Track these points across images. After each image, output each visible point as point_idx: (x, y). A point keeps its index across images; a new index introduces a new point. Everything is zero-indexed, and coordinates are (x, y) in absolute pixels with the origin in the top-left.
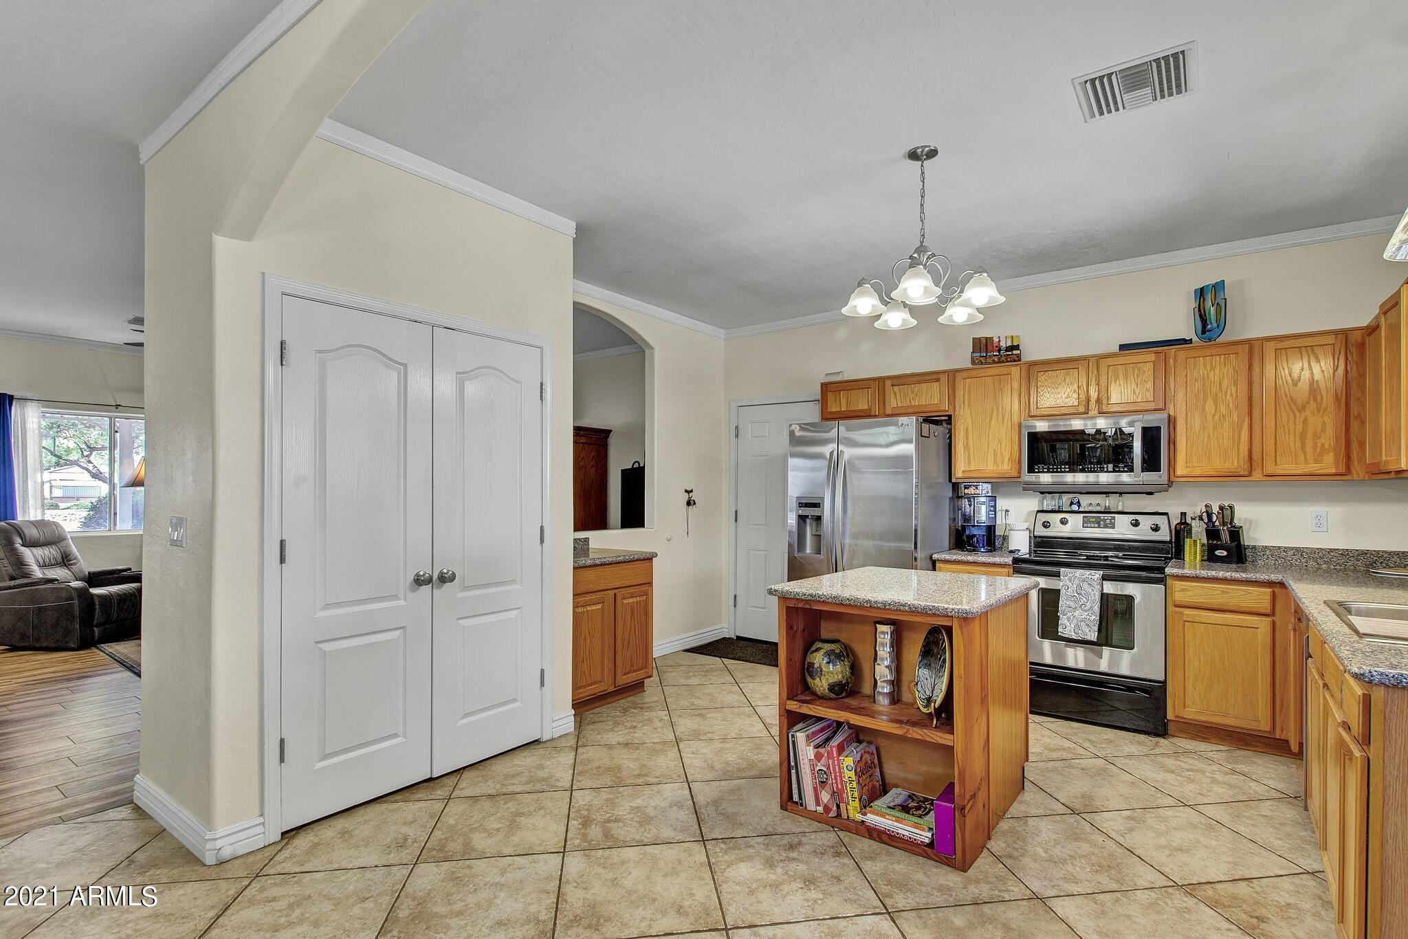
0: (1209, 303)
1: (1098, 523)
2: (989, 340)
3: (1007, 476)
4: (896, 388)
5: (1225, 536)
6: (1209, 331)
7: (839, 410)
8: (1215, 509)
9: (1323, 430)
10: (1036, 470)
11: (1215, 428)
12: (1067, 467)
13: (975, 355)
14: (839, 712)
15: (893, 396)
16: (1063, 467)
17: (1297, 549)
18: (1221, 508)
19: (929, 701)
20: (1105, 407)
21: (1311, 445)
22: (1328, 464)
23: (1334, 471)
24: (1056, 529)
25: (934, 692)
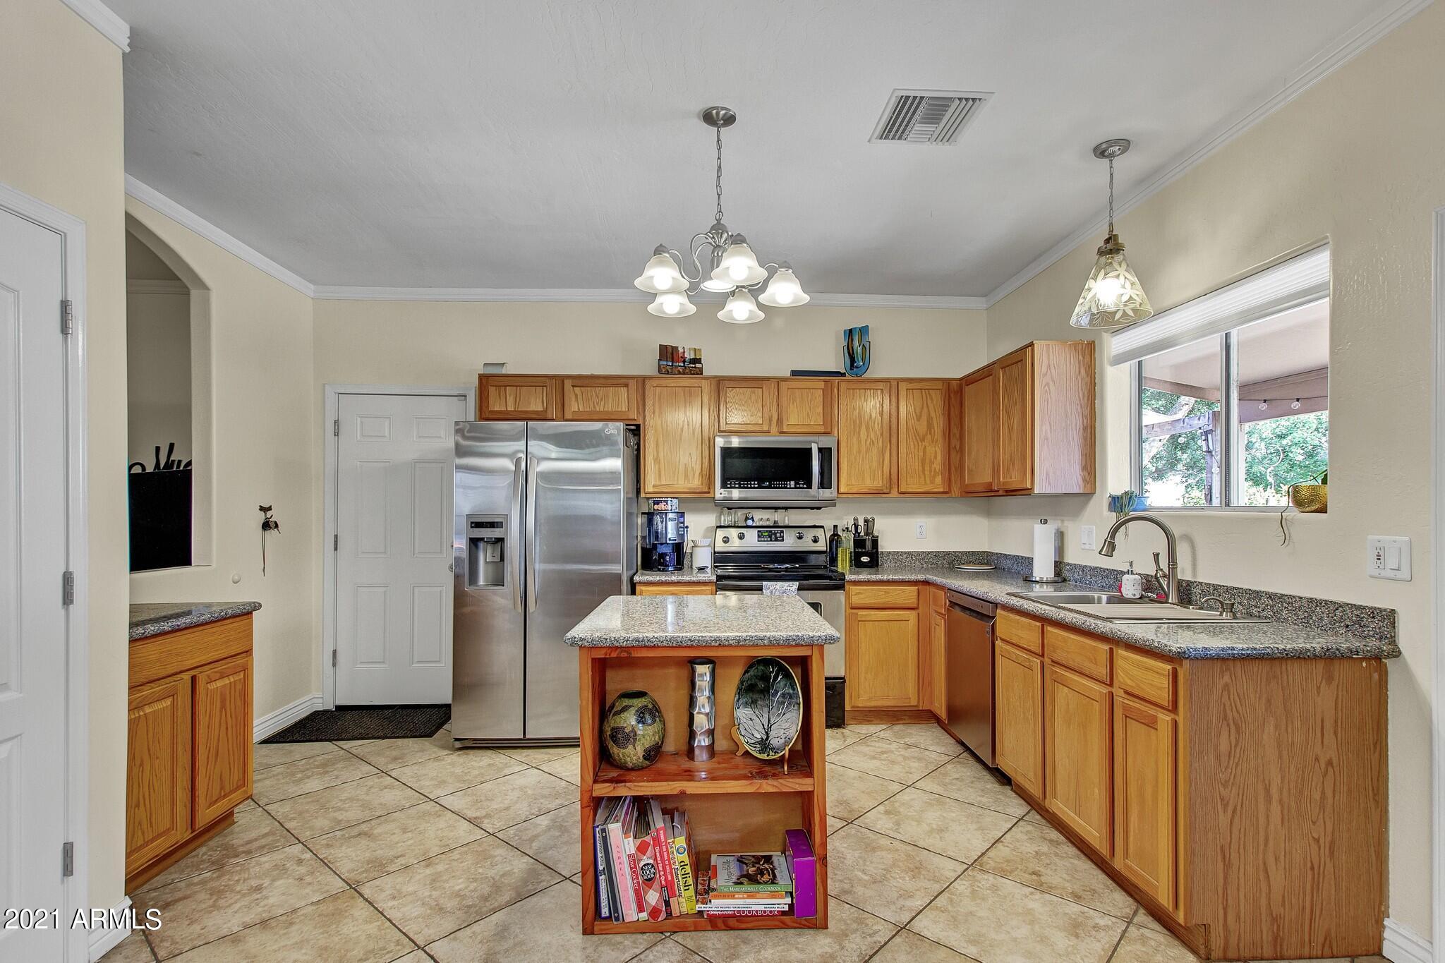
0: (856, 343)
1: (770, 537)
2: (675, 349)
3: (698, 491)
4: (577, 389)
5: (869, 545)
6: (857, 367)
7: (503, 409)
8: (861, 522)
9: (935, 457)
10: (729, 486)
11: (867, 452)
12: (756, 483)
13: (661, 363)
14: (670, 783)
15: (573, 399)
16: (753, 483)
17: (909, 553)
18: (866, 521)
19: (764, 745)
20: (784, 427)
21: (927, 468)
22: (938, 484)
23: (941, 490)
24: (736, 545)
25: (772, 734)
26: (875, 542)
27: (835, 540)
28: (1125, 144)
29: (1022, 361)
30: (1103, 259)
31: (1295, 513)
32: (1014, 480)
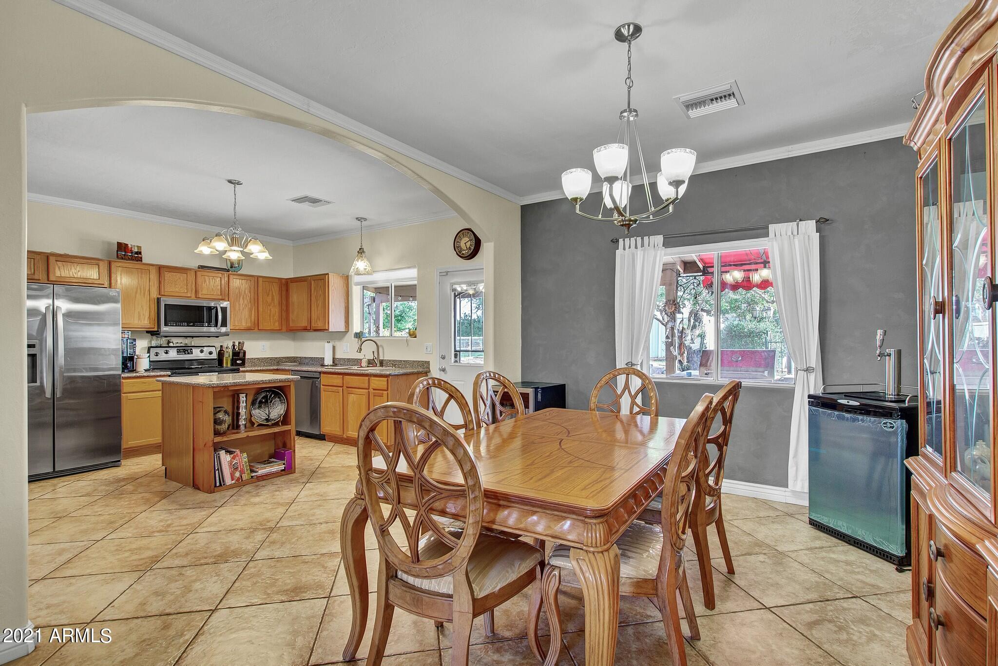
1: (184, 352)
2: (126, 245)
3: (146, 327)
4: (60, 263)
5: (241, 355)
6: (235, 268)
8: (237, 344)
9: (275, 313)
10: (171, 325)
11: (243, 309)
12: (186, 323)
13: (119, 252)
15: (56, 268)
16: (184, 323)
17: (258, 358)
18: (239, 343)
19: (267, 420)
20: (200, 295)
21: (272, 319)
22: (277, 326)
23: (278, 329)
24: (163, 357)
25: (270, 416)
26: (245, 353)
27: (221, 354)
28: (365, 219)
29: (324, 280)
30: (359, 255)
31: (409, 338)
32: (320, 325)
